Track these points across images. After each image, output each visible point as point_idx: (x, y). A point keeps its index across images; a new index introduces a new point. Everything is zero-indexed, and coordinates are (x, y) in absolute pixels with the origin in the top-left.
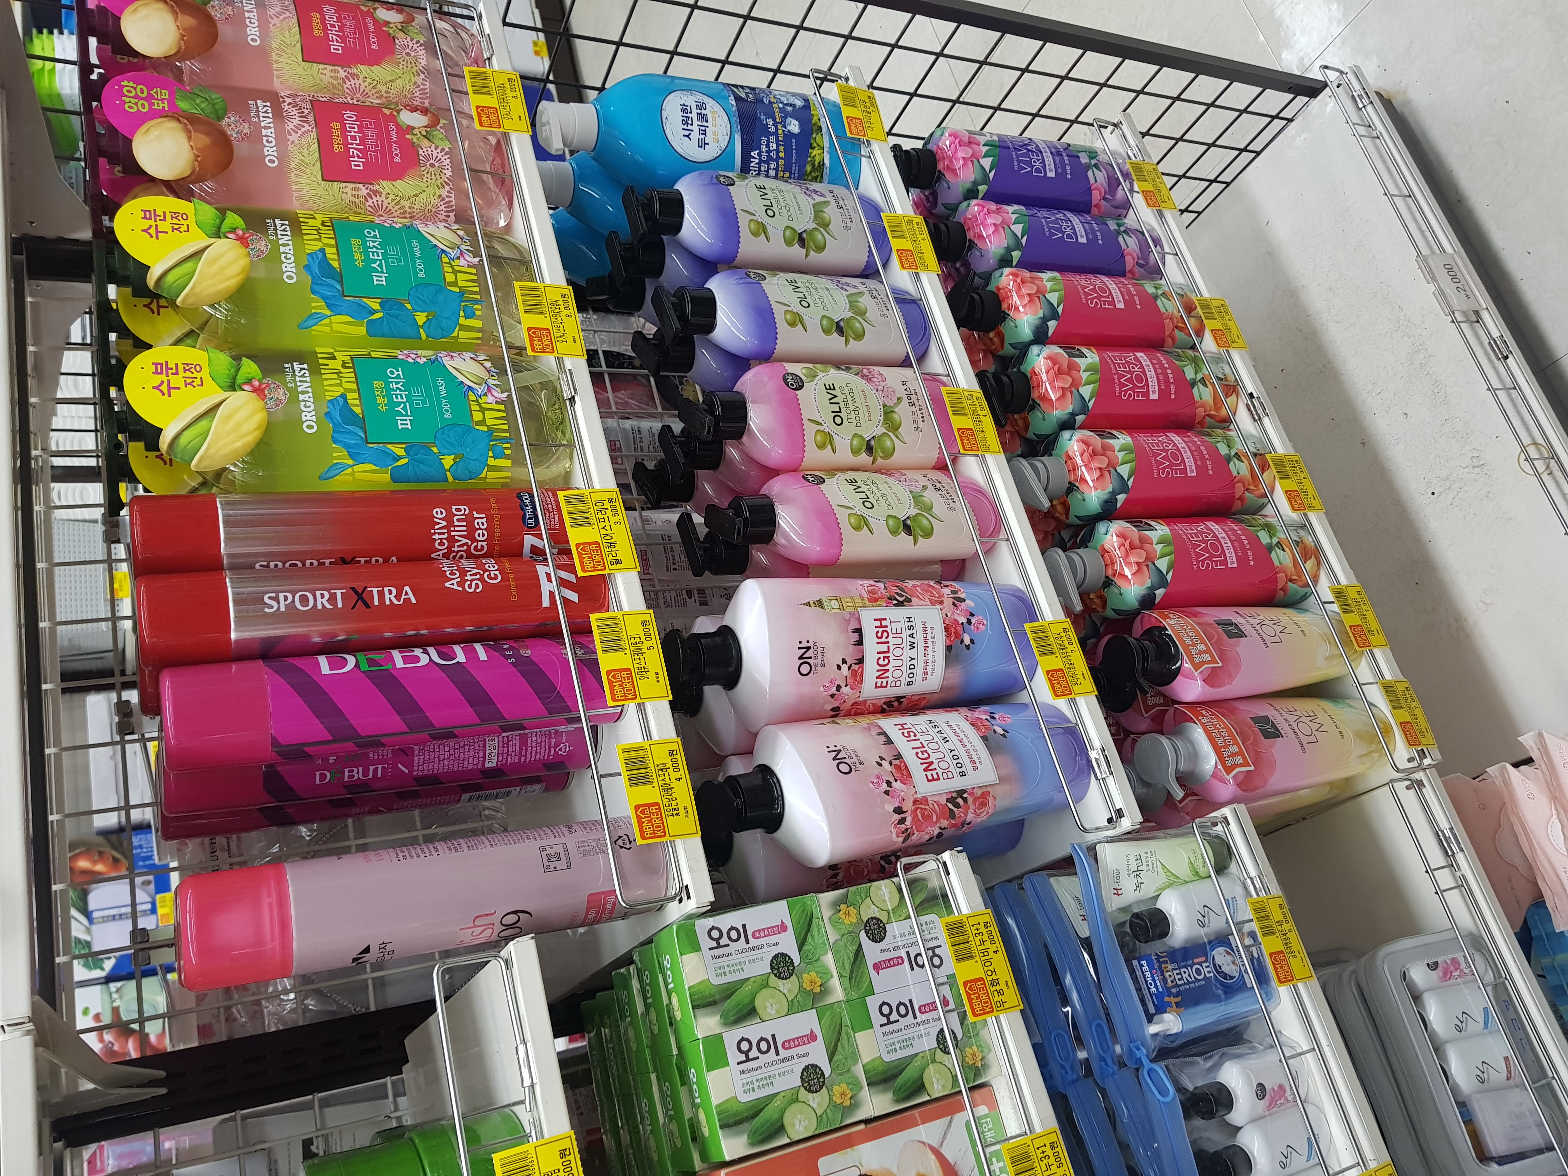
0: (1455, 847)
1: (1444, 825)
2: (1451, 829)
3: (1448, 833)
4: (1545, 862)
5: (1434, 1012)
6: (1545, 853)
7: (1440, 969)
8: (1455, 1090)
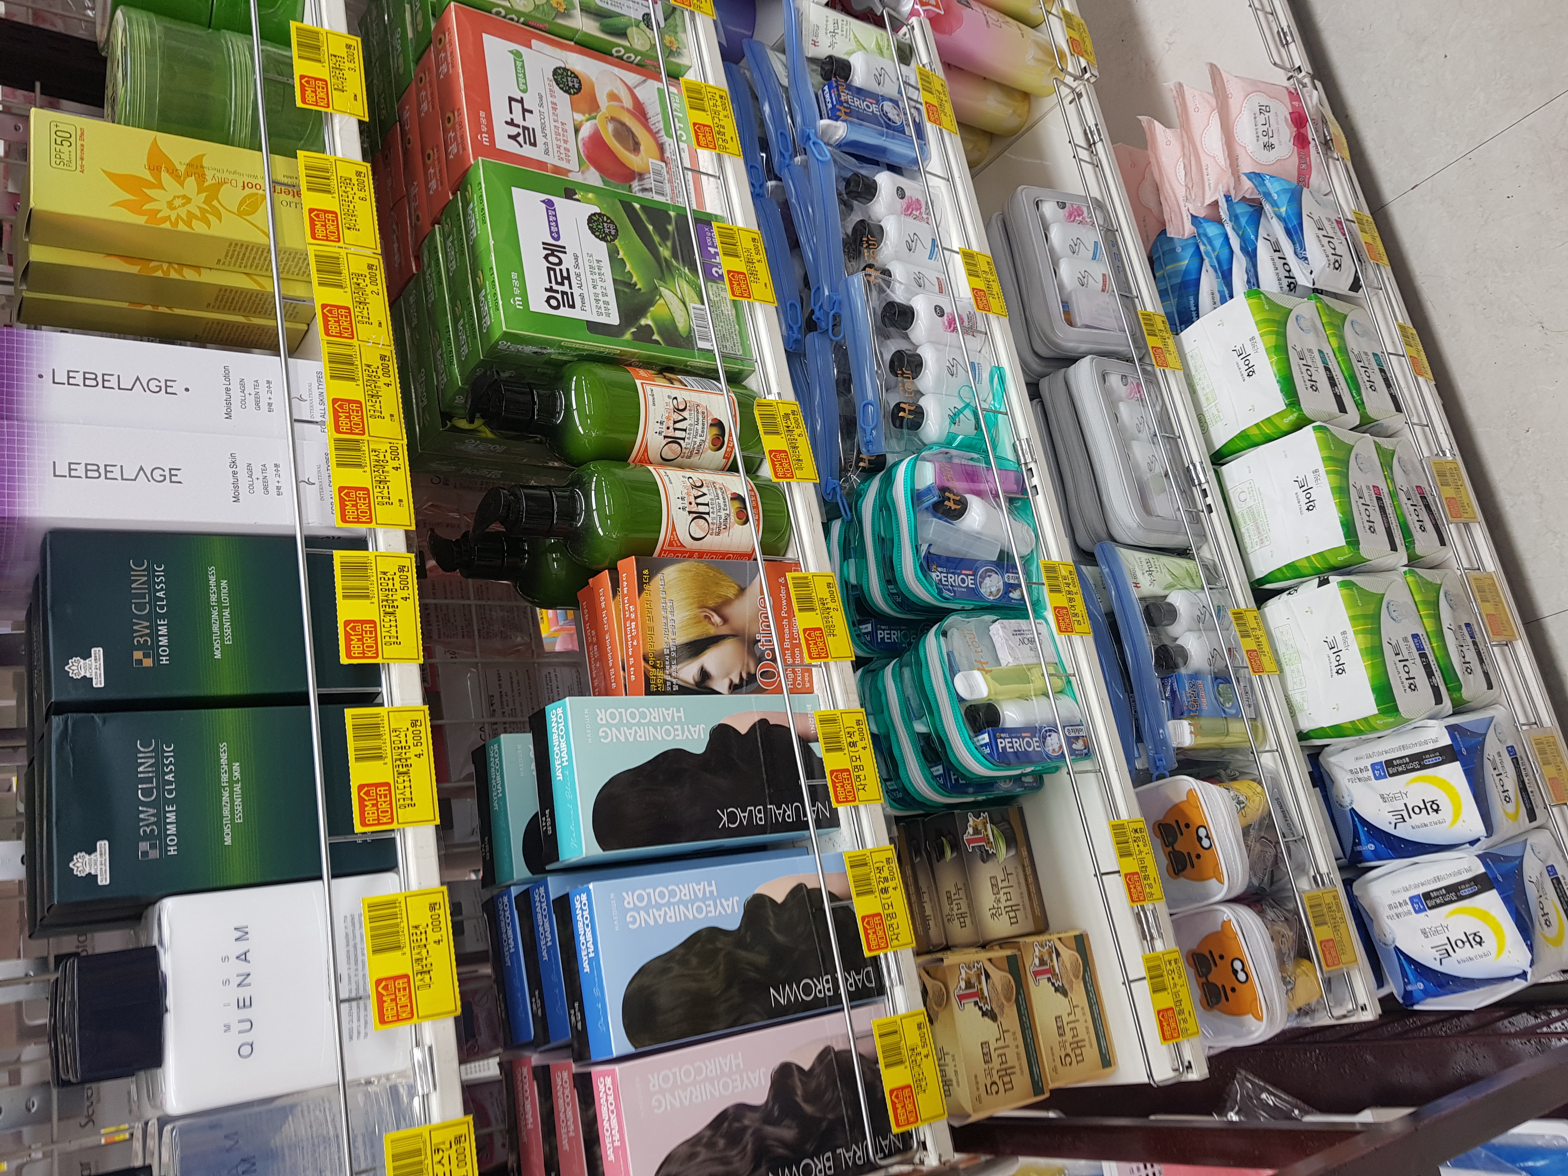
0: (1096, 138)
1: (1091, 122)
2: (1096, 125)
3: (1093, 128)
4: (1170, 191)
5: (1055, 234)
6: (1171, 186)
7: (1066, 209)
8: (1061, 287)
